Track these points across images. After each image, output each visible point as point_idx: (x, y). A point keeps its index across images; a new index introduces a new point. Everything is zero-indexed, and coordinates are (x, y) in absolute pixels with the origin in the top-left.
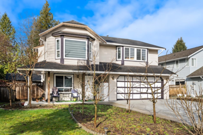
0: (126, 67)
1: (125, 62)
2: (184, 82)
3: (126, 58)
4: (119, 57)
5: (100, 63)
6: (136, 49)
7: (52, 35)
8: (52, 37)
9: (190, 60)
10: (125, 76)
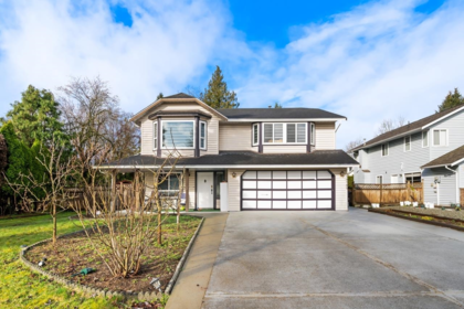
0: (266, 155)
1: (265, 148)
2: (419, 178)
3: (266, 141)
4: (256, 141)
5: (220, 152)
6: (285, 125)
7: (149, 118)
8: (149, 121)
9: (431, 134)
10: (257, 170)
